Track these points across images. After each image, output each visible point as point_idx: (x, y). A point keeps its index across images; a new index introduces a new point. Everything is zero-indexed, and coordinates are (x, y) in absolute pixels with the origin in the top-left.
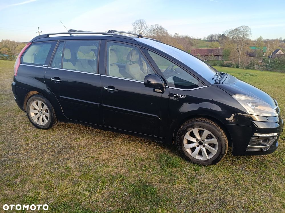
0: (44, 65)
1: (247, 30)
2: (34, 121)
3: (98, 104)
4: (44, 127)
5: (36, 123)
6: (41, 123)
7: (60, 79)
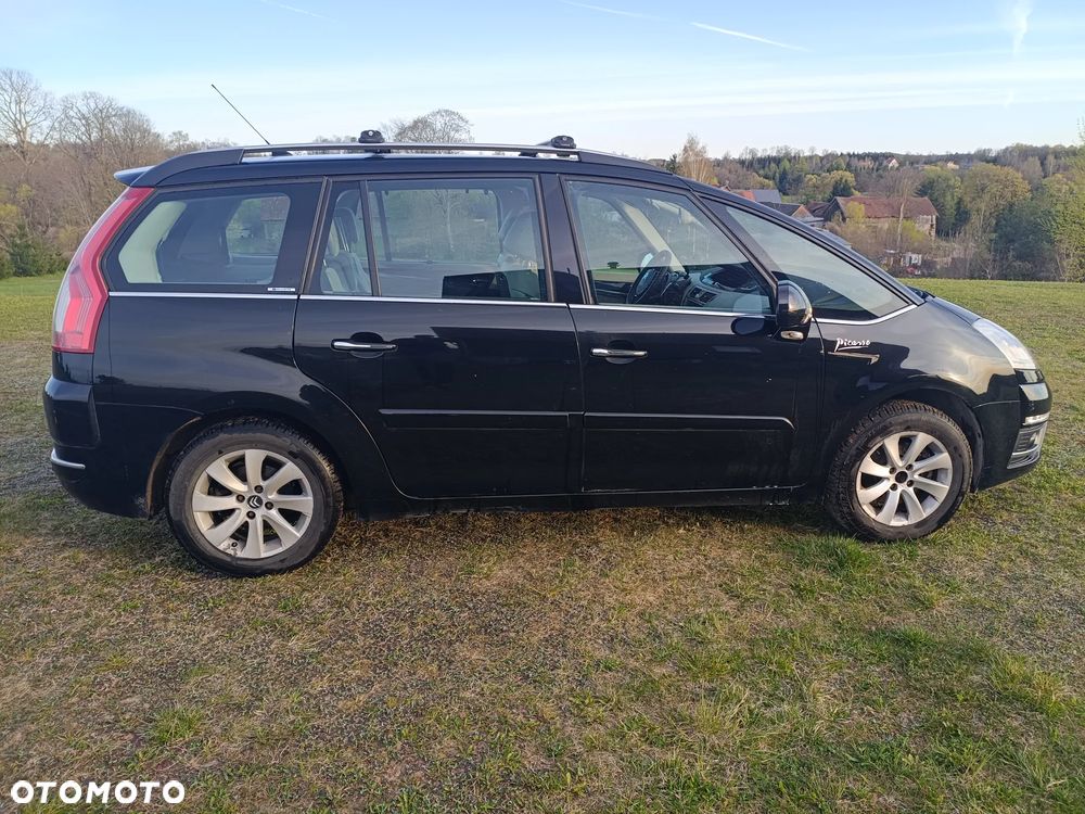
0: (269, 289)
1: (458, 126)
2: (221, 547)
3: (567, 414)
4: (282, 561)
5: (232, 552)
6: (256, 549)
7: (385, 340)
